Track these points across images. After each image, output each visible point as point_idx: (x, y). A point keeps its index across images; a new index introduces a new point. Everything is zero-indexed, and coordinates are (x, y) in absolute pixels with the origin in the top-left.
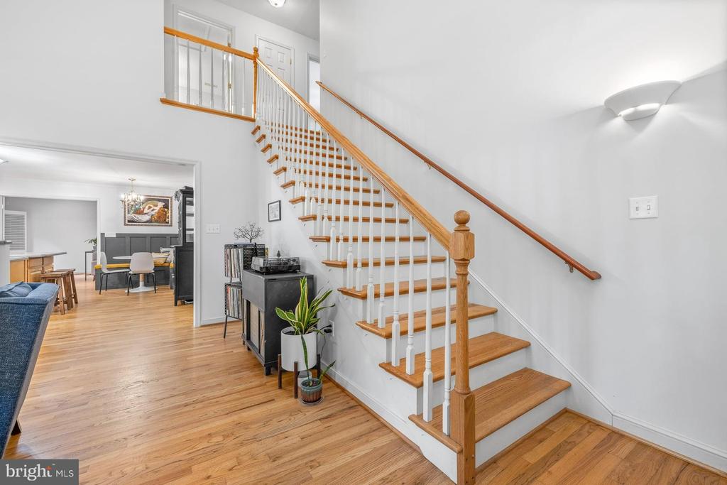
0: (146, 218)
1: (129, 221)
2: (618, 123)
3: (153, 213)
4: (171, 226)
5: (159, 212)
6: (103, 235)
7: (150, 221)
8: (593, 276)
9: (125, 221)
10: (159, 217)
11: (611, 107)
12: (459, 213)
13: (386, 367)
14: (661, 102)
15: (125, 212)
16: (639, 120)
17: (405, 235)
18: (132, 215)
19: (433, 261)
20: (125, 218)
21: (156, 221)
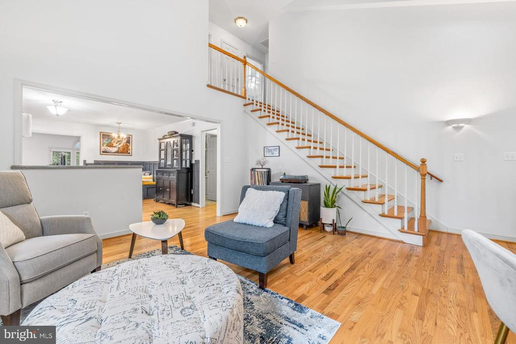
0: (115, 150)
1: (103, 152)
2: (450, 128)
3: (120, 146)
4: (131, 156)
5: (123, 146)
6: (85, 161)
7: (117, 152)
8: (441, 181)
9: (100, 151)
10: (124, 149)
11: (448, 123)
12: (422, 159)
13: (383, 215)
14: (465, 124)
15: (100, 145)
16: (458, 128)
17: (342, 165)
18: (104, 148)
19: (362, 177)
20: (100, 149)
21: (122, 153)
